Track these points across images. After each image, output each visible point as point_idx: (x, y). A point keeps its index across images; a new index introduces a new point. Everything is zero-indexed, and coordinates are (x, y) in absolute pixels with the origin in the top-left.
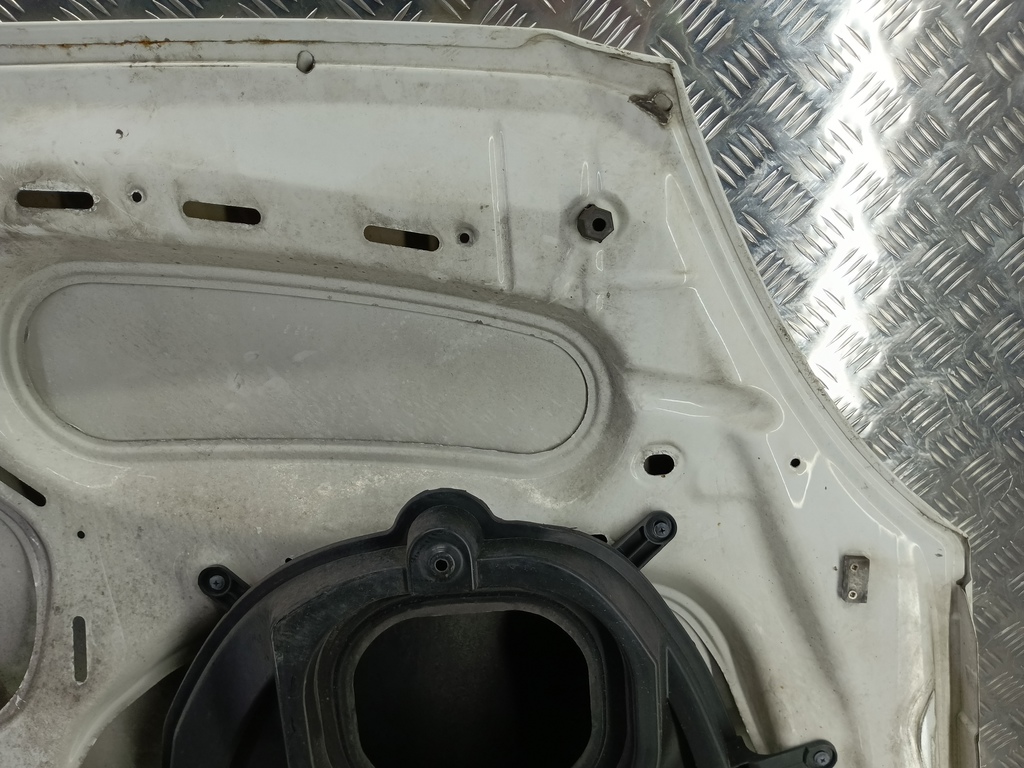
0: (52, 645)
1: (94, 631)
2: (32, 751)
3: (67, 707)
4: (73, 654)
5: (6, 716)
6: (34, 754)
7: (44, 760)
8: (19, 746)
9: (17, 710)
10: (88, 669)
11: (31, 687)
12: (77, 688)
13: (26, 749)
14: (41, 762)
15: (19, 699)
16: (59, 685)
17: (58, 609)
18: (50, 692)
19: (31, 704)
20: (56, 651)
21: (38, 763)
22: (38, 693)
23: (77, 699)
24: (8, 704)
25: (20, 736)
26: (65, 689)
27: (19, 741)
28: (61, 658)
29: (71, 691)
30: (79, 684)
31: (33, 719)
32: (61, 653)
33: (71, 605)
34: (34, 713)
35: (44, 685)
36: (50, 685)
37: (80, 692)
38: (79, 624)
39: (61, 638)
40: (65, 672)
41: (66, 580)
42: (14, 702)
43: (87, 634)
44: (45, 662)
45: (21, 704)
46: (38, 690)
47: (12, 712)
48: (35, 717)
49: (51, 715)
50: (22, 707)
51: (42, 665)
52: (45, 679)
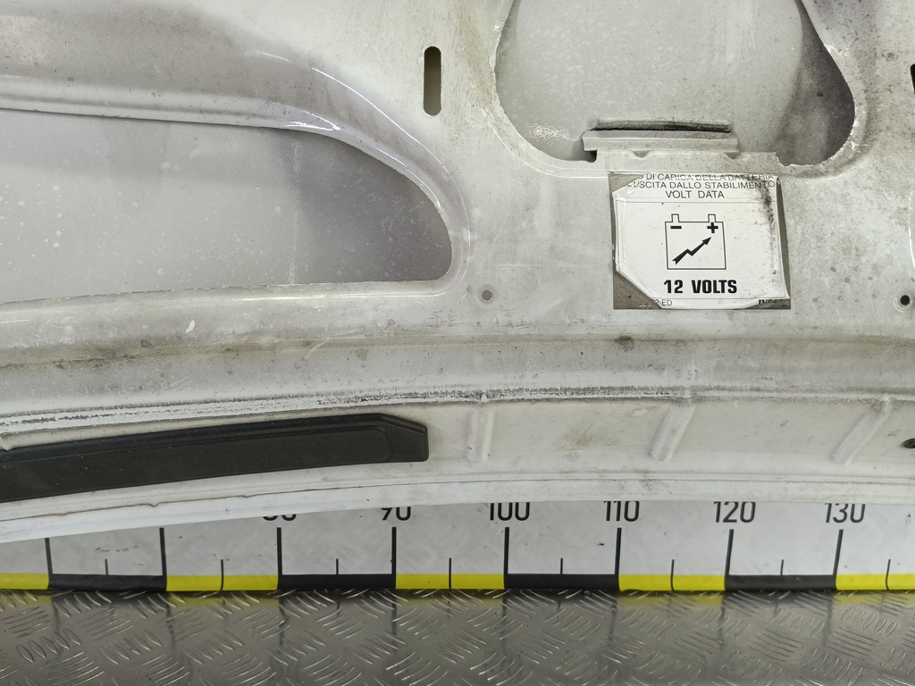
0: (890, 90)
2: (886, 194)
5: (844, 160)
6: (889, 198)
7: (902, 206)
8: (870, 188)
9: (856, 153)
11: (869, 134)
13: (879, 192)
14: (899, 209)
15: (854, 145)
17: (891, 55)
18: (896, 136)
19: (877, 146)
20: (895, 96)
21: (895, 209)
22: (883, 137)
24: (842, 149)
25: (869, 178)
27: (870, 183)
28: (902, 103)
31: (882, 161)
33: (907, 52)
34: (882, 156)
35: (888, 128)
36: (895, 129)
39: (899, 84)
41: (900, 25)
42: (849, 147)
44: (882, 107)
45: (861, 148)
46: (882, 134)
47: (851, 156)
48: (885, 159)
49: (902, 158)
50: (863, 150)
51: (878, 110)
52: (887, 122)
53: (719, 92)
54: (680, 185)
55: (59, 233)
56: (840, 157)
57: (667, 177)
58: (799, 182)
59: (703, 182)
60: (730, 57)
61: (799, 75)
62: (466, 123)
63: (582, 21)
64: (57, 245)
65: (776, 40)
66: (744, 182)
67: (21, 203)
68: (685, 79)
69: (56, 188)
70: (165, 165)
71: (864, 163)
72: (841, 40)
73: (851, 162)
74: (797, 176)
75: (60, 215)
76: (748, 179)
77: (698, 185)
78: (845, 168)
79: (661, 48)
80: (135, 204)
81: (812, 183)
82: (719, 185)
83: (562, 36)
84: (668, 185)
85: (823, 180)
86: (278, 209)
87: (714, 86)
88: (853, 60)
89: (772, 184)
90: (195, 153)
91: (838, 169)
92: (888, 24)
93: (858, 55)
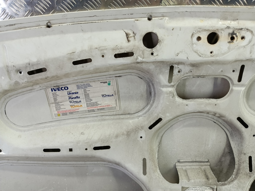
0: (243, 163)
1: (254, 160)
2: (239, 189)
3: (248, 179)
4: (248, 165)
5: (231, 180)
9: (234, 179)
10: (253, 169)
11: (237, 174)
12: (250, 174)
13: (237, 189)
16: (245, 173)
17: (245, 154)
18: (243, 175)
19: (239, 177)
20: (244, 164)
22: (240, 175)
23: (250, 177)
24: (231, 177)
25: (236, 185)
26: (247, 174)
27: (236, 187)
28: (246, 166)
29: (249, 174)
30: (251, 173)
31: (239, 181)
32: (246, 165)
33: (248, 153)
34: (239, 180)
35: (242, 173)
36: (243, 173)
37: (251, 175)
38: (250, 158)
39: (245, 161)
40: (247, 170)
41: (248, 147)
42: (232, 177)
43: (252, 160)
44: (241, 167)
45: (235, 177)
46: (240, 174)
47: (233, 179)
48: (240, 181)
49: (244, 180)
50: (236, 178)
51: (240, 168)
52: (241, 171)
53: (206, 153)
54: (196, 189)
55: (67, 188)
56: (230, 180)
57: (194, 187)
58: (221, 187)
59: (201, 188)
60: (209, 146)
61: (225, 149)
62: (152, 177)
63: (176, 140)
64: (67, 190)
65: (220, 142)
66: (209, 188)
67: (58, 183)
68: (199, 151)
69: (65, 180)
70: (87, 174)
71: (235, 182)
72: (235, 145)
73: (232, 181)
74: (220, 186)
75: (67, 185)
76: (210, 187)
77: (200, 189)
78: (231, 183)
79: (194, 145)
80: (82, 182)
81: (224, 187)
82: (204, 189)
83: (172, 143)
84: (194, 189)
85: (226, 186)
86: (111, 181)
87: (205, 152)
88: (237, 151)
89: (215, 189)
90: (93, 171)
91: (229, 183)
92: (245, 146)
93: (238, 150)
